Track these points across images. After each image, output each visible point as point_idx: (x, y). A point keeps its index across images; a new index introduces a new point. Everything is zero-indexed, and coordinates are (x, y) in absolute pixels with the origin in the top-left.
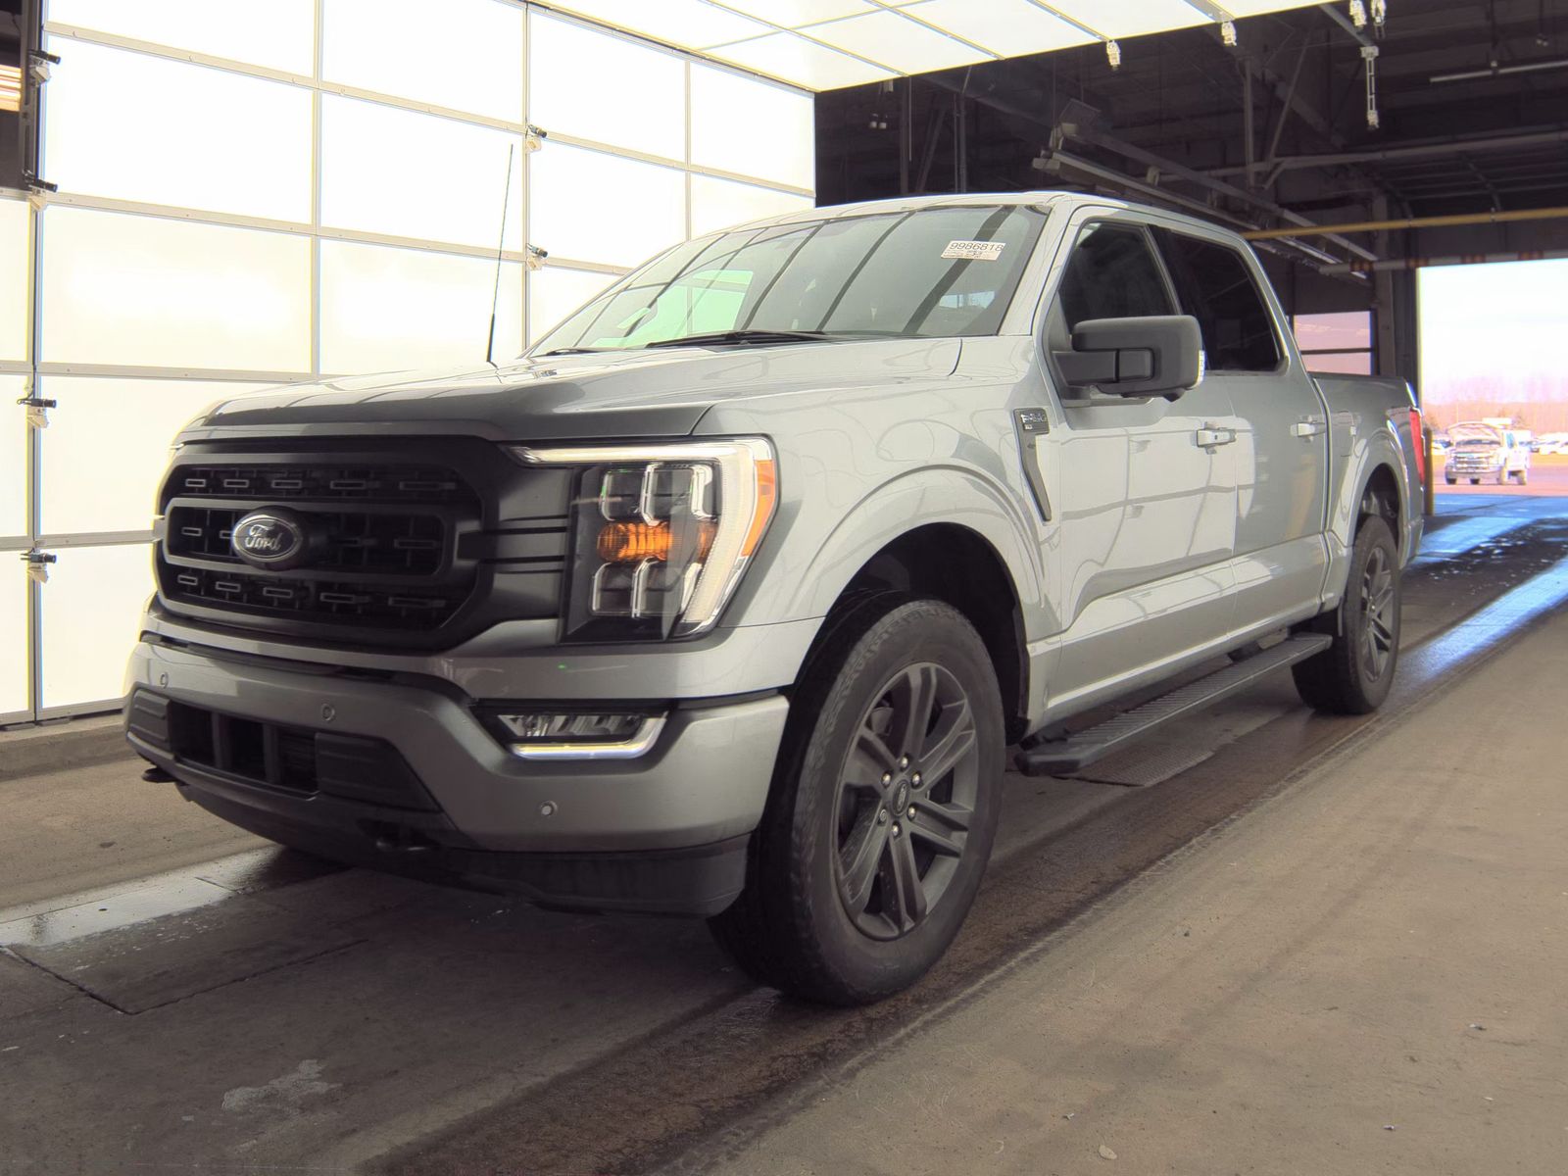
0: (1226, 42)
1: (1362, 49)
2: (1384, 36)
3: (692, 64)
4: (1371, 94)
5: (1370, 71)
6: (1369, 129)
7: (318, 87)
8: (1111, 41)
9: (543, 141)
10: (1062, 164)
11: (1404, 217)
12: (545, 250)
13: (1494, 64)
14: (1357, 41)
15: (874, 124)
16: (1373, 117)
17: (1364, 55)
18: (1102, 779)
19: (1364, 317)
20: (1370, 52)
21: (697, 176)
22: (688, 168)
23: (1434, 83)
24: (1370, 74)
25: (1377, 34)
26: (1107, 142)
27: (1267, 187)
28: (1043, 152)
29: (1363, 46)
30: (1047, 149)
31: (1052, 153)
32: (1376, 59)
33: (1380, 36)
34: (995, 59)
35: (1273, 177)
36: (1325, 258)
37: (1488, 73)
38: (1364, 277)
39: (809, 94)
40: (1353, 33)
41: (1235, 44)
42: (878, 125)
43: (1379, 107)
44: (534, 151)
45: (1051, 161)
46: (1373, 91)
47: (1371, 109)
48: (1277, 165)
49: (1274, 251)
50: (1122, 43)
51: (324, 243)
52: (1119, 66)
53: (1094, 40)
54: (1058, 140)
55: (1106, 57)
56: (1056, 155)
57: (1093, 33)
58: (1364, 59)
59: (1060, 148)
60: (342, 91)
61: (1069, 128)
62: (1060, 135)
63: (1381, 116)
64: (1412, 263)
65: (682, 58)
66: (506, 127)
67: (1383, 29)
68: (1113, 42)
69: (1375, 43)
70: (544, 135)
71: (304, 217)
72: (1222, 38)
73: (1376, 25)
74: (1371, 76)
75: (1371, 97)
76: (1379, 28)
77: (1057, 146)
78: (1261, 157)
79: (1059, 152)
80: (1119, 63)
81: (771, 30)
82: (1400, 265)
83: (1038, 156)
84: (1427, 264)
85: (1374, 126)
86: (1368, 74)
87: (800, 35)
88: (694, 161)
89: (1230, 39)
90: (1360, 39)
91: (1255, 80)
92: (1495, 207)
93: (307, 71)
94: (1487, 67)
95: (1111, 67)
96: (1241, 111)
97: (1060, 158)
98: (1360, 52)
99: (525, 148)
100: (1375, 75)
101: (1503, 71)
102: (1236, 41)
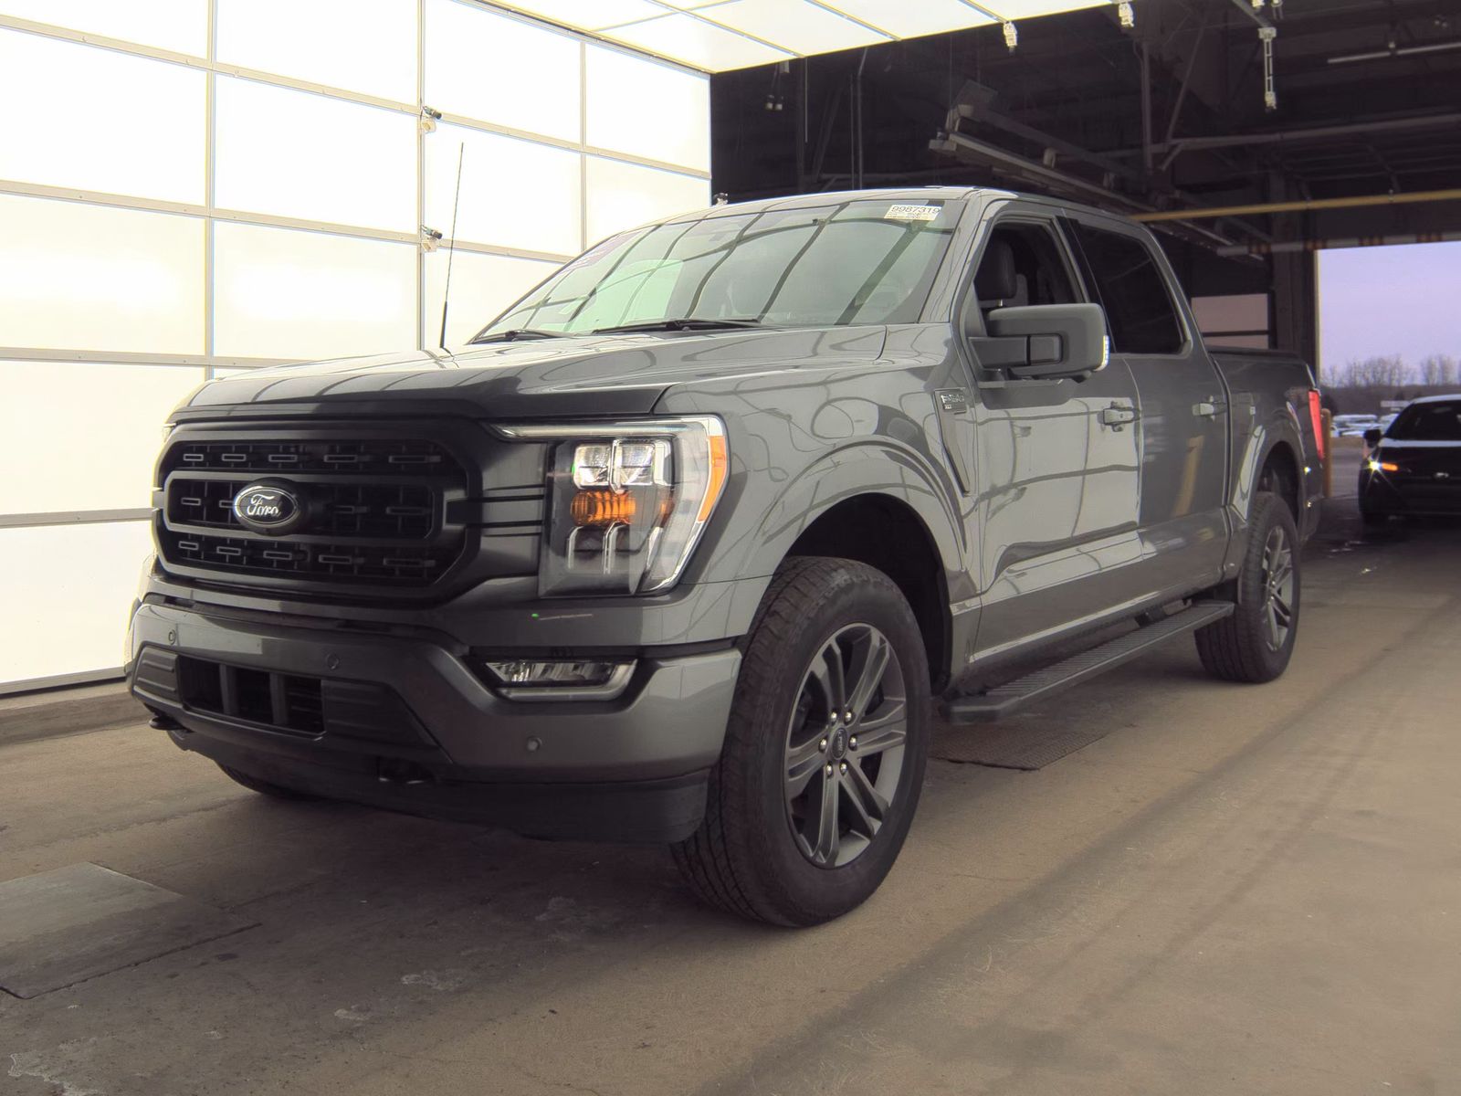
0: (1123, 23)
1: (1260, 30)
2: (1282, 17)
3: (587, 45)
4: (1269, 75)
5: (1268, 53)
6: (1267, 110)
7: (212, 68)
8: (1008, 22)
9: (438, 123)
10: (958, 145)
11: (1302, 198)
12: (439, 232)
13: (1392, 45)
14: (1256, 22)
15: (770, 106)
16: (1270, 98)
17: (1261, 36)
18: (999, 764)
19: (1262, 299)
20: (1267, 33)
21: (592, 158)
22: (583, 150)
23: (1332, 64)
24: (1268, 55)
25: (1275, 15)
26: (1003, 123)
27: (1164, 168)
28: (939, 134)
29: (1261, 27)
30: (943, 130)
31: (948, 135)
32: (1274, 40)
33: (1278, 17)
34: (891, 40)
35: (1170, 159)
36: (1222, 240)
37: (1387, 54)
38: (1261, 258)
39: (705, 75)
40: (1252, 15)
41: (1132, 25)
42: (774, 106)
43: (1277, 90)
44: (429, 132)
45: (947, 142)
46: (1271, 72)
47: (1269, 90)
48: (1174, 147)
49: (1171, 233)
50: (1018, 24)
51: (218, 225)
52: (1016, 47)
53: (991, 21)
54: (954, 122)
55: (1003, 37)
56: (952, 137)
57: (990, 15)
58: (1261, 42)
59: (956, 129)
60: (236, 73)
61: (965, 109)
62: (956, 116)
63: (1279, 97)
64: (1310, 246)
65: (578, 39)
66: (401, 109)
67: (1281, 12)
68: (1010, 24)
69: (1273, 24)
70: (439, 116)
71: (199, 200)
72: (1119, 19)
73: (1273, 6)
74: (1268, 58)
75: (1269, 79)
76: (1277, 9)
77: (954, 128)
78: (1158, 137)
79: (954, 133)
80: (1015, 44)
81: (668, 11)
82: (1297, 247)
83: (934, 137)
84: (1325, 247)
85: (1271, 107)
86: (1266, 55)
87: (696, 16)
88: (589, 143)
89: (1127, 20)
90: (1257, 19)
91: (1152, 61)
92: (1392, 188)
93: (201, 51)
94: (1387, 49)
95: (1008, 48)
96: (1138, 92)
97: (957, 141)
98: (1257, 33)
99: (420, 129)
100: (1273, 56)
101: (1401, 52)
102: (1134, 22)
